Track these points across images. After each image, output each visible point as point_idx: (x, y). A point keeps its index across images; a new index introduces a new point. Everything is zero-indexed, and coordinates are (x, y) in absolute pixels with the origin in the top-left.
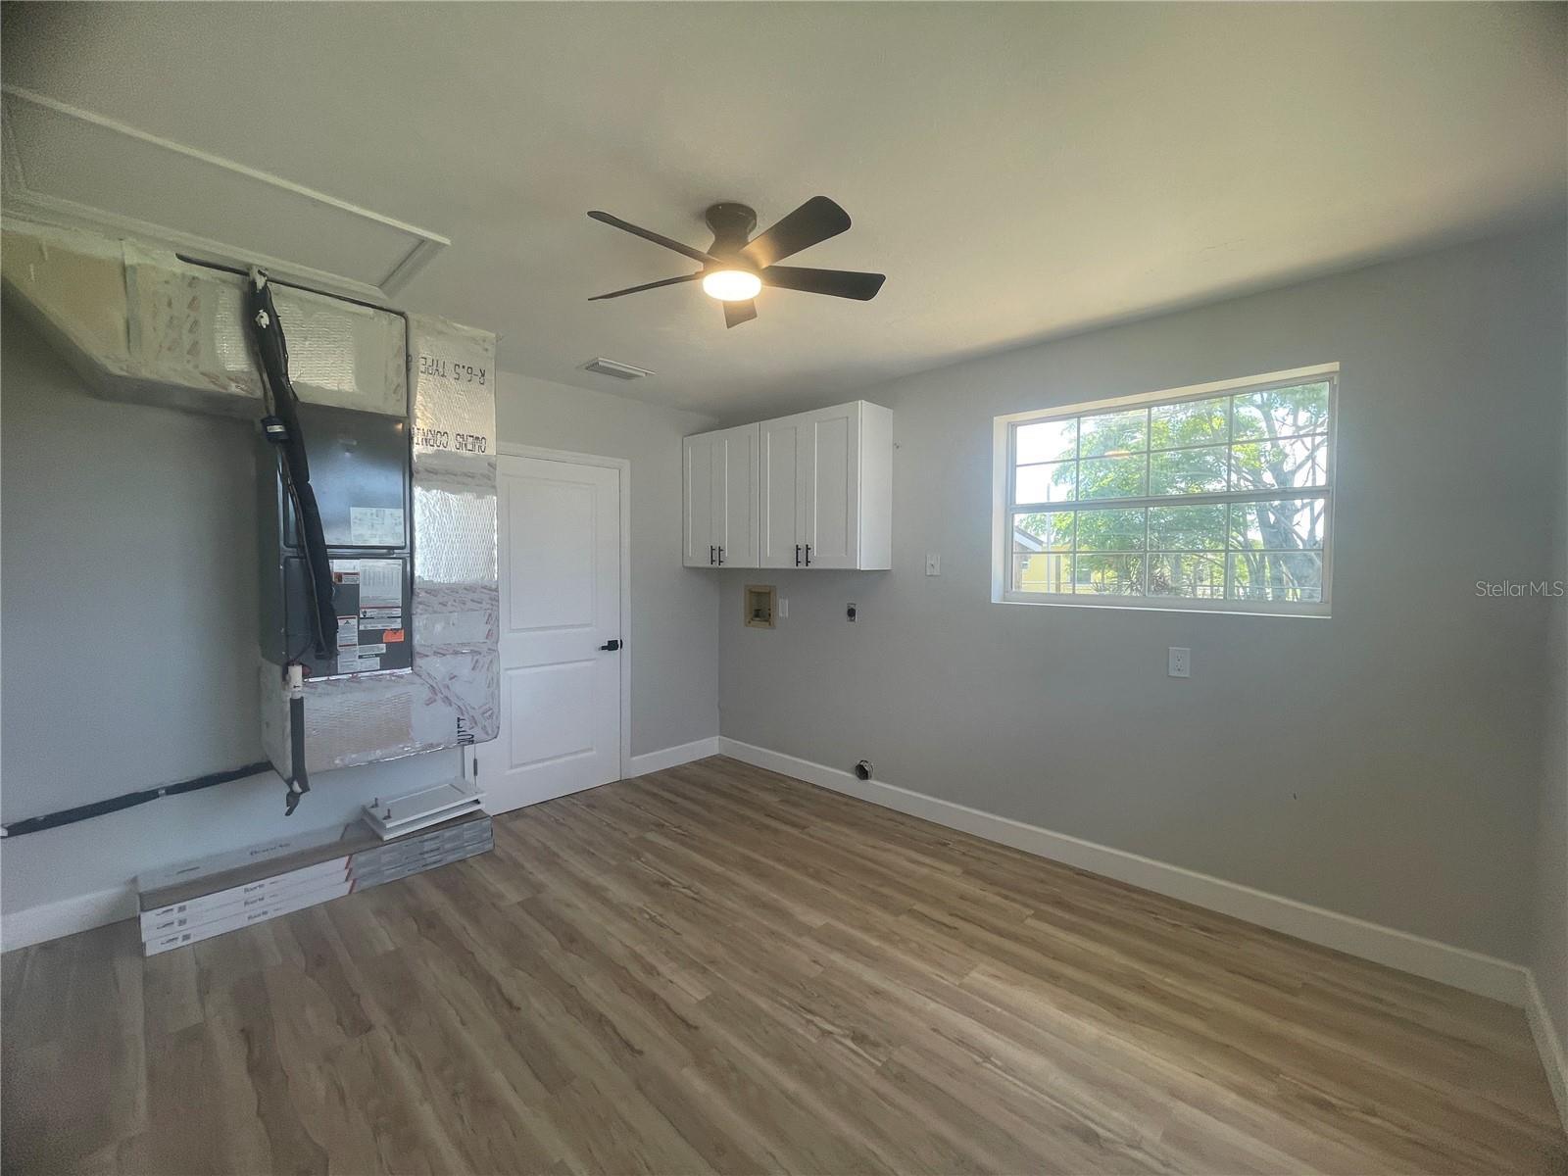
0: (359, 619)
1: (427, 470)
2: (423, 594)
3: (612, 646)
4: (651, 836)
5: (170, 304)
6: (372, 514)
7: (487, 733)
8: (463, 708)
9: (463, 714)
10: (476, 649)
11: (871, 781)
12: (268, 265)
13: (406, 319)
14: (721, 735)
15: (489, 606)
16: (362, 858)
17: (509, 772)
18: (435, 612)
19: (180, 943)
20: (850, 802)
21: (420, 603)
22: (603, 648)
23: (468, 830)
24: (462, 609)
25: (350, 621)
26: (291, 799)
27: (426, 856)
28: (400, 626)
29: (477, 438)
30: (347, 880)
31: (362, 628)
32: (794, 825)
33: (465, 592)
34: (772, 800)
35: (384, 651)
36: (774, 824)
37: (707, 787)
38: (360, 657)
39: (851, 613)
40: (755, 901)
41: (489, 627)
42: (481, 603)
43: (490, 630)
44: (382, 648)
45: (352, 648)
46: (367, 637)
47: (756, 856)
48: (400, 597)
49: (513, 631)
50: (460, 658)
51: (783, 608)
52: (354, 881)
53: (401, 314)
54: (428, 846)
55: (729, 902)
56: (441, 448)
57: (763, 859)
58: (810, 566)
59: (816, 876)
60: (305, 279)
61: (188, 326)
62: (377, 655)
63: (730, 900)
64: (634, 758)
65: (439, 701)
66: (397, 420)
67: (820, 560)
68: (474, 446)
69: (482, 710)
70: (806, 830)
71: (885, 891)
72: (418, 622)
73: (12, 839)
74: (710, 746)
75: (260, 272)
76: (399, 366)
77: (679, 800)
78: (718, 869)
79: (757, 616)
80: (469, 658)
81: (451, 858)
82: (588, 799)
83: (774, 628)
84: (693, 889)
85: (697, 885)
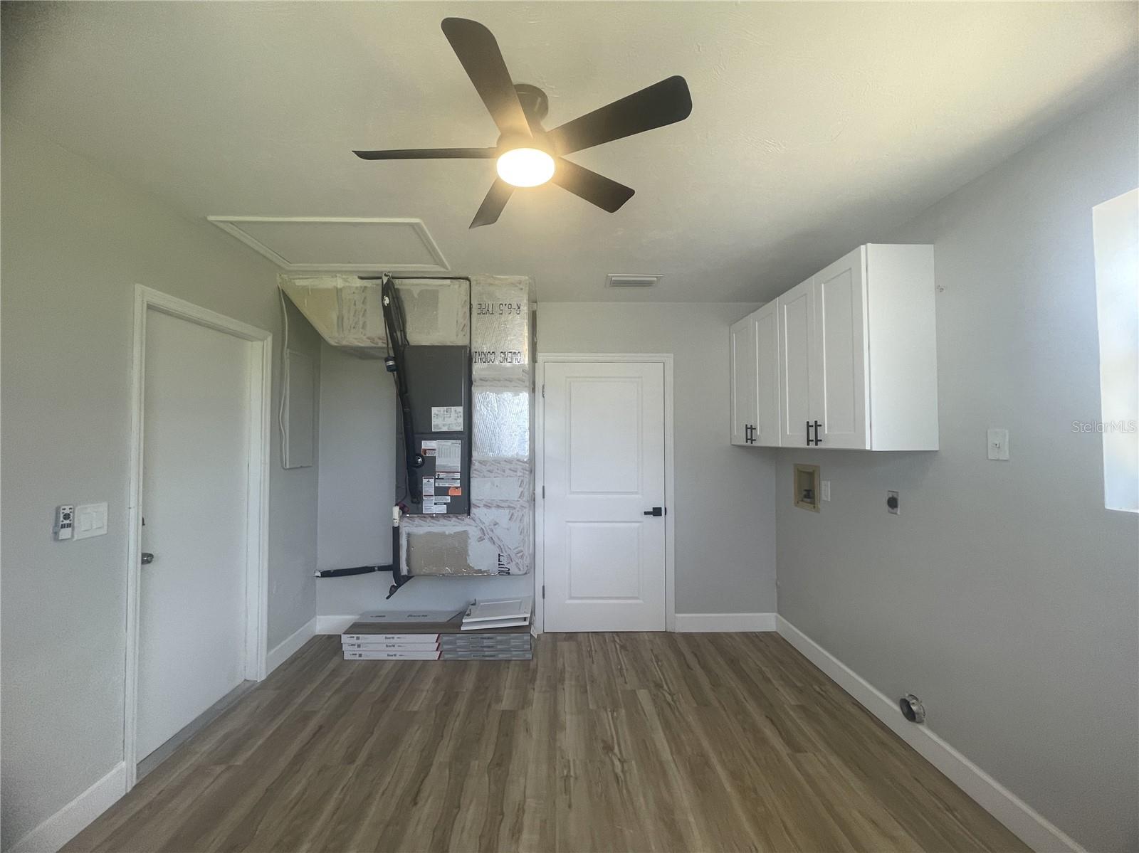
0: (435, 479)
1: (481, 380)
2: (477, 464)
3: (656, 512)
4: (643, 695)
5: (355, 304)
6: (444, 411)
7: (520, 570)
8: (502, 547)
9: (502, 552)
10: (512, 505)
11: (921, 727)
12: (389, 270)
13: (470, 281)
15: (521, 474)
16: (445, 638)
17: (569, 602)
18: (484, 477)
19: (357, 658)
21: (475, 470)
22: (646, 513)
23: (515, 640)
24: (503, 475)
25: (430, 480)
26: (393, 589)
27: (485, 649)
28: (459, 485)
29: (515, 353)
30: (437, 650)
31: (437, 485)
32: (790, 742)
33: (505, 463)
34: (790, 701)
35: (449, 501)
36: (769, 732)
37: (733, 663)
38: (435, 504)
39: (893, 503)
40: (667, 815)
41: (521, 489)
42: (516, 472)
43: (522, 492)
44: (448, 499)
45: (432, 498)
46: (441, 491)
47: (714, 760)
48: (459, 465)
49: (574, 493)
50: (501, 511)
51: (826, 490)
52: (441, 652)
53: (467, 279)
54: (486, 642)
55: (642, 799)
56: (491, 362)
57: (719, 768)
58: (821, 445)
60: (414, 272)
61: (361, 314)
62: (445, 504)
63: (645, 797)
64: (678, 615)
65: (486, 540)
66: (465, 347)
67: (833, 438)
68: (512, 359)
69: (515, 551)
70: (798, 755)
72: (475, 483)
73: (323, 579)
74: (766, 621)
75: (385, 275)
76: (465, 312)
78: (666, 754)
79: (807, 496)
80: (507, 511)
81: (501, 656)
82: (627, 641)
83: (818, 511)
84: (625, 765)
85: (633, 762)
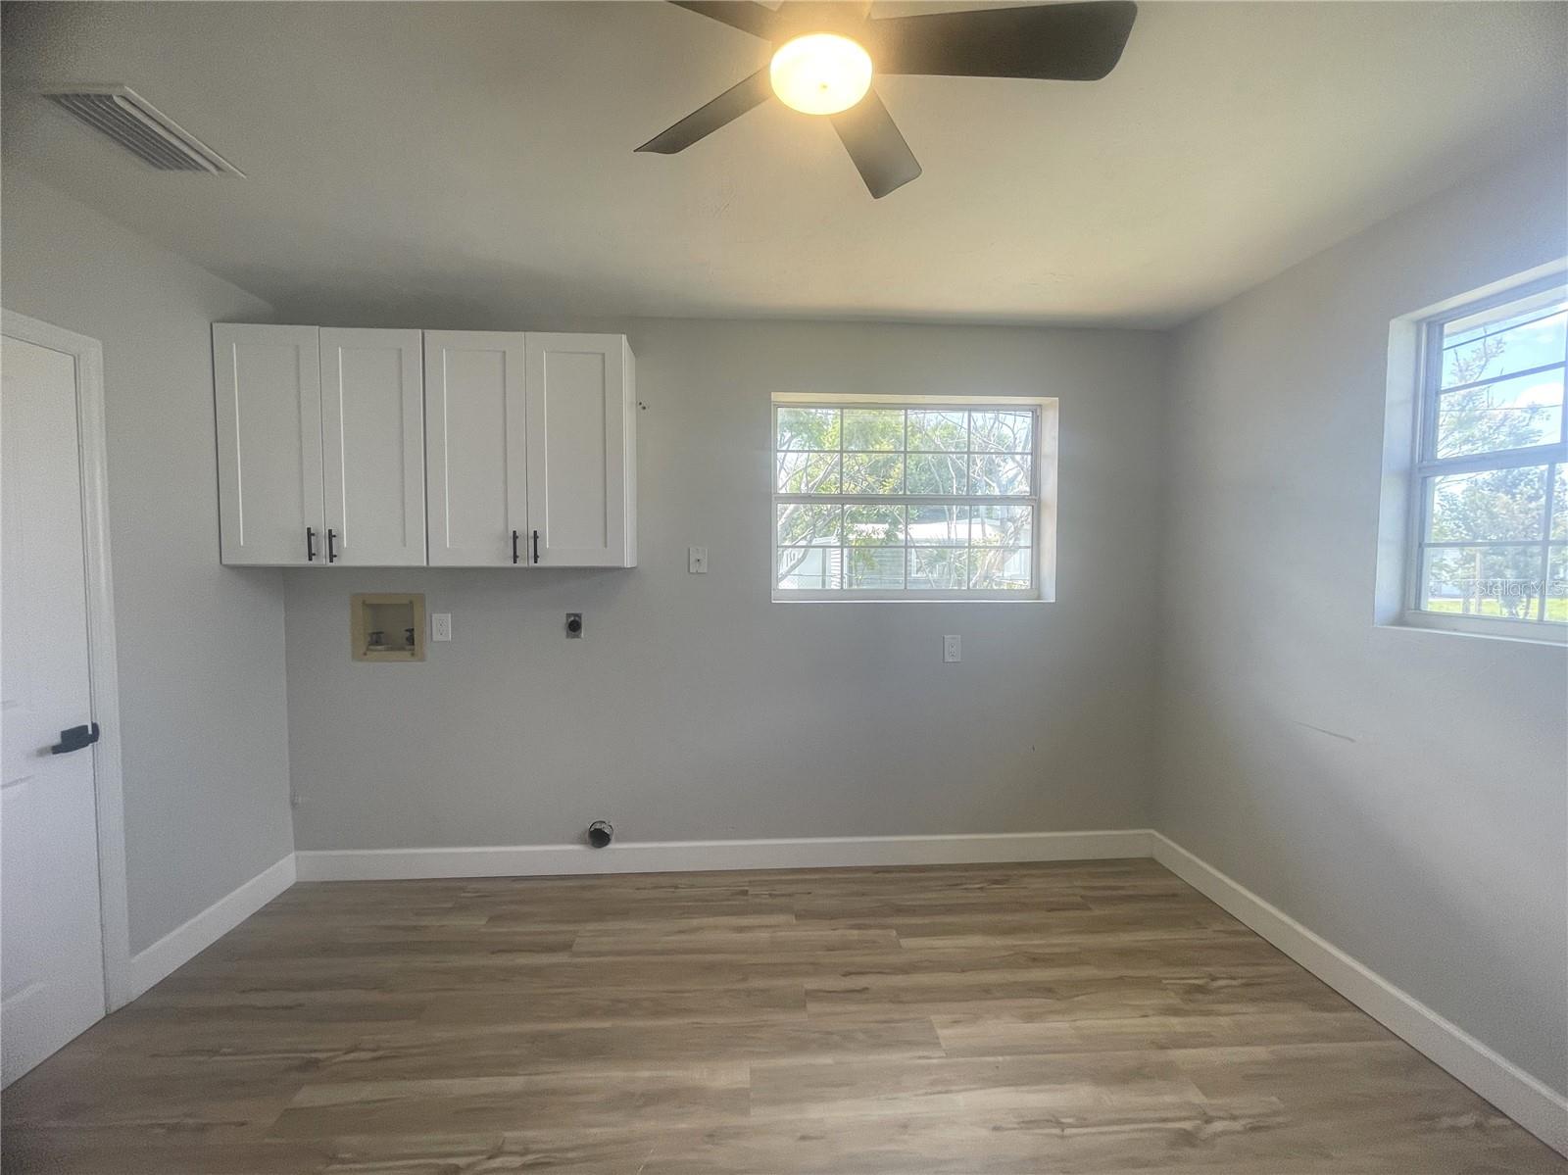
3: (76, 739)
11: (611, 846)
14: (297, 848)
20: (588, 882)
32: (551, 949)
34: (475, 923)
39: (574, 626)
40: (631, 1101)
51: (440, 626)
55: (596, 1130)
59: (658, 1010)
64: (137, 958)
70: (575, 948)
71: (758, 983)
74: (284, 873)
77: (302, 997)
79: (377, 642)
83: (423, 659)
84: (507, 1148)
85: (507, 1134)
